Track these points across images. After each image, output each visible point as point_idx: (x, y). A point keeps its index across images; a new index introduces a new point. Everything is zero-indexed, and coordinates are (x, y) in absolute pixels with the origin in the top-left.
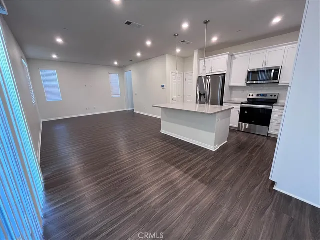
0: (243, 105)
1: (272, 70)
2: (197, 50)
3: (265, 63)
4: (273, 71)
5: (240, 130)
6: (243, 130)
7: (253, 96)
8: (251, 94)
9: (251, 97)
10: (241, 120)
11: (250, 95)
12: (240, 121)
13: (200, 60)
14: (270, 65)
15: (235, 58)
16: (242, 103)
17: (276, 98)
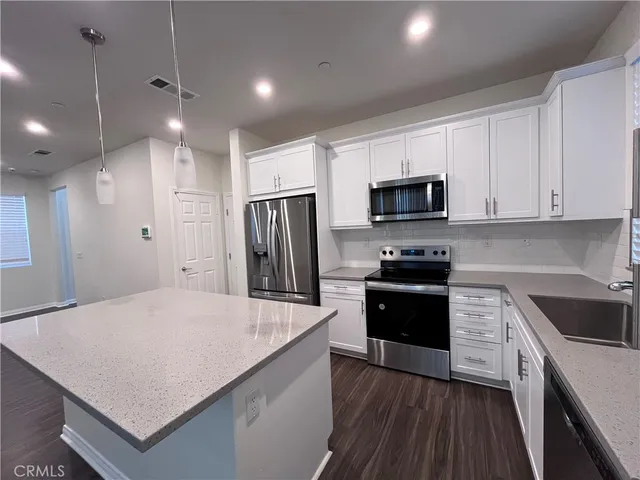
0: (370, 283)
1: (425, 185)
2: (237, 131)
3: (406, 165)
4: (429, 187)
5: (376, 363)
6: (382, 364)
7: (391, 253)
8: (388, 249)
9: (388, 257)
10: (373, 330)
11: (385, 253)
12: (370, 334)
13: (248, 158)
14: (417, 172)
15: (335, 155)
16: (368, 279)
17: (446, 258)
